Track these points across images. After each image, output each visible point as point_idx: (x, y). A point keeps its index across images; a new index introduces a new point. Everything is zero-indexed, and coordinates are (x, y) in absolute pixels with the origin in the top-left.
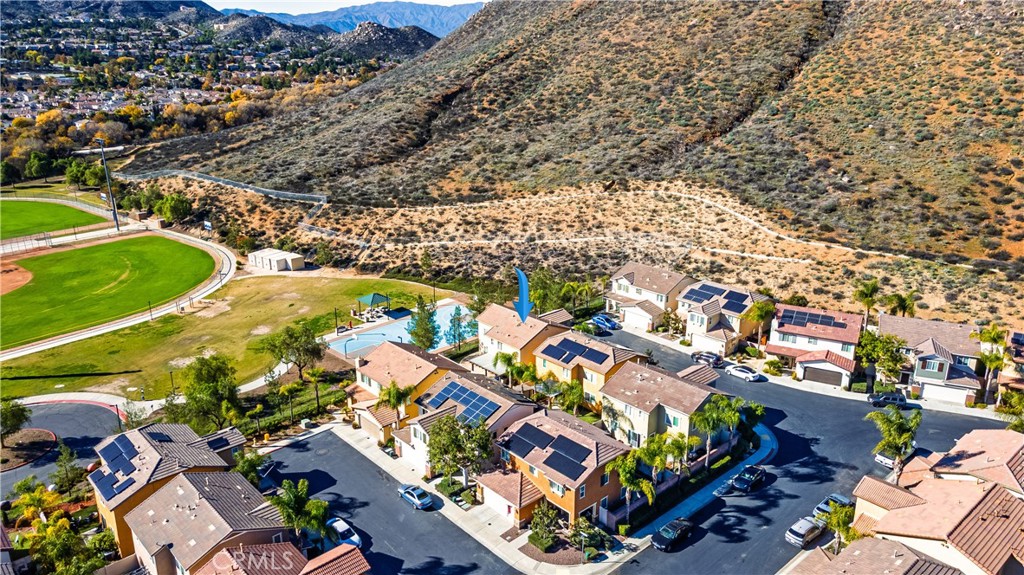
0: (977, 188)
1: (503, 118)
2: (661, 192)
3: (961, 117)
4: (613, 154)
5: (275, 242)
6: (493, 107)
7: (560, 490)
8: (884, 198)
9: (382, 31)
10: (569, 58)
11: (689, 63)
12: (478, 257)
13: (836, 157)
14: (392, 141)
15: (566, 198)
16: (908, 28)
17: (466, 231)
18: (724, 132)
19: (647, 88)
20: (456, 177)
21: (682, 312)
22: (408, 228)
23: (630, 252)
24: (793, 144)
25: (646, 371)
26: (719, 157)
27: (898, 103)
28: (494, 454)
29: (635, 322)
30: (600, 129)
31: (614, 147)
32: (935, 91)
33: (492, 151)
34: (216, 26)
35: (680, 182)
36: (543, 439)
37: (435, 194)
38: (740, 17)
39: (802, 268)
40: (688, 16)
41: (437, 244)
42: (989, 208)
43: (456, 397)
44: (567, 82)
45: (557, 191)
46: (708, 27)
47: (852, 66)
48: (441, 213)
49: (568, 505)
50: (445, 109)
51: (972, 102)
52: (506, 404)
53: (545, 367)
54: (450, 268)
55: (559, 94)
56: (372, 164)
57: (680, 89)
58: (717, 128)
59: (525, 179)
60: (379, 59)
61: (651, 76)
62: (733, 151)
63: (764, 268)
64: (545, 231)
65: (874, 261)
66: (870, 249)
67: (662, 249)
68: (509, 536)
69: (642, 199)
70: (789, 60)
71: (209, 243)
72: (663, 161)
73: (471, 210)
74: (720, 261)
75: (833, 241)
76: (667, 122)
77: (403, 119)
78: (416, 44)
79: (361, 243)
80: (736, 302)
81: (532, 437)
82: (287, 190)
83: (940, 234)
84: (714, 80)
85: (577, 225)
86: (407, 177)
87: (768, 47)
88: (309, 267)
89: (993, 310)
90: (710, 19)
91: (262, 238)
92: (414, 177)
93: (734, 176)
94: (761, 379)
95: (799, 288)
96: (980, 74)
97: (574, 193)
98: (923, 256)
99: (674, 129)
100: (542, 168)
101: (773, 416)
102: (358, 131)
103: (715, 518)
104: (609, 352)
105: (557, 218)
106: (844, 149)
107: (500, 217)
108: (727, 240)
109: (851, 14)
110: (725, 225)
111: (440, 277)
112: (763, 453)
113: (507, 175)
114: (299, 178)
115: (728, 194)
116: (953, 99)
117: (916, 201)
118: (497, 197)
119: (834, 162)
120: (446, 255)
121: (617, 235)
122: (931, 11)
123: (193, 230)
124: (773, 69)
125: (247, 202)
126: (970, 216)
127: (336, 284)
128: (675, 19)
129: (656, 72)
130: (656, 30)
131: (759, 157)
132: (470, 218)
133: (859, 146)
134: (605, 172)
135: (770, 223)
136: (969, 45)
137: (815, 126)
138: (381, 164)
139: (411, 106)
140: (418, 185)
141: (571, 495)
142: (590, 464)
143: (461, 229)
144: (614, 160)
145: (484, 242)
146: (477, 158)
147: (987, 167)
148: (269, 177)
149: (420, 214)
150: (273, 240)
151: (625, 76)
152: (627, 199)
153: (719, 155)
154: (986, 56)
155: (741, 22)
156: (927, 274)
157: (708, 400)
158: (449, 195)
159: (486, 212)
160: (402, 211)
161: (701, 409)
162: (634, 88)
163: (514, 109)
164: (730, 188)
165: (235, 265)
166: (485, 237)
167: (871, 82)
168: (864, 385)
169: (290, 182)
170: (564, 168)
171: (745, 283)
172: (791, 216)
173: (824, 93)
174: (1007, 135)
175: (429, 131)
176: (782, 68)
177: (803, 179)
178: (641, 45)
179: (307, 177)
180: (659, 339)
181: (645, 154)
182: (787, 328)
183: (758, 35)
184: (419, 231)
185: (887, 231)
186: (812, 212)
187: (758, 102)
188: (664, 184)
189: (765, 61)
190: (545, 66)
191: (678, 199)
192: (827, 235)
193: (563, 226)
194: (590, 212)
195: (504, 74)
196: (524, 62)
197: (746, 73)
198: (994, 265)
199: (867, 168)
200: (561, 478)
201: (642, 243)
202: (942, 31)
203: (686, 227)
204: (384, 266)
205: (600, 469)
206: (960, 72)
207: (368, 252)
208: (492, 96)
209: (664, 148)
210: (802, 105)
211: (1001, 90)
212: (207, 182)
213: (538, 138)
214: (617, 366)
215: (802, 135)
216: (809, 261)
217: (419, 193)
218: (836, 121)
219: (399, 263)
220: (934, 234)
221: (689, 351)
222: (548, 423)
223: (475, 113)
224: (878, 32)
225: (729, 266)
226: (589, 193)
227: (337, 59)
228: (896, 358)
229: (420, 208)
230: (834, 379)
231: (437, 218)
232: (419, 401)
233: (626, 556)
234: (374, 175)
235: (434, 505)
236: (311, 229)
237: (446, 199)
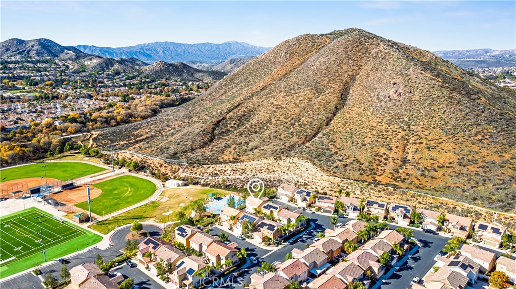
0: (373, 161)
1: (240, 131)
2: (291, 161)
3: (373, 139)
4: (277, 147)
5: (172, 177)
6: (235, 126)
7: (270, 234)
8: (350, 164)
9: (167, 65)
10: (260, 109)
11: (300, 114)
12: (238, 181)
13: (340, 151)
14: (202, 139)
15: (263, 162)
16: (363, 108)
17: (234, 173)
18: (310, 140)
19: (287, 123)
20: (227, 154)
21: (296, 197)
22: (215, 172)
23: (283, 179)
24: (328, 146)
25: (286, 211)
26: (307, 150)
27: (358, 134)
28: (255, 229)
29: (284, 200)
30: (272, 137)
31: (277, 145)
32: (368, 130)
33: (238, 144)
34: (86, 63)
35: (296, 158)
36: (266, 225)
37: (222, 160)
38: (316, 98)
39: (327, 184)
40: (300, 96)
41: (225, 177)
42: (375, 167)
43: (246, 217)
44: (260, 119)
45: (260, 160)
46: (306, 101)
47: (347, 119)
48: (225, 167)
49: (272, 237)
50: (218, 126)
51: (376, 135)
52: (257, 218)
53: (264, 211)
54: (230, 184)
55: (258, 123)
56: (197, 148)
57: (297, 124)
58: (308, 139)
59: (250, 155)
60: (167, 79)
61: (288, 119)
62: (312, 148)
63: (317, 184)
64: (258, 173)
65: (345, 182)
66: (345, 179)
67: (291, 179)
68: (260, 243)
69: (285, 163)
70: (330, 115)
71: (148, 177)
72: (292, 150)
73: (235, 166)
74: (306, 182)
75: (336, 176)
76: (293, 136)
77: (204, 131)
78: (183, 71)
79: (200, 177)
80: (308, 194)
81: (263, 225)
82: (171, 158)
83: (362, 174)
84: (307, 122)
85: (267, 171)
86: (211, 154)
87: (324, 110)
88: (186, 185)
89: (370, 195)
90: (306, 98)
91: (167, 176)
92: (213, 154)
93: (311, 156)
94: (314, 213)
95: (326, 190)
96: (380, 126)
97: (266, 161)
98: (357, 181)
99: (295, 139)
100: (255, 151)
101: (314, 221)
102: (189, 135)
103: (301, 239)
104: (278, 207)
105: (261, 169)
106: (342, 148)
107: (244, 168)
108: (309, 176)
109: (349, 99)
110: (308, 172)
111: (227, 187)
112: (312, 228)
113: (244, 154)
114: (173, 154)
115: (309, 162)
116: (372, 133)
117: (358, 165)
118: (241, 161)
119: (339, 152)
120: (229, 181)
121: (279, 174)
122: (370, 103)
123: (140, 173)
124: (325, 118)
125: (158, 163)
126: (370, 169)
127: (196, 190)
128: (295, 97)
129: (289, 117)
130: (289, 101)
131: (319, 150)
132: (234, 169)
133: (346, 147)
134: (275, 154)
135: (320, 171)
136: (378, 116)
137: (335, 140)
138: (200, 148)
139: (206, 126)
140: (215, 157)
141: (272, 234)
142: (276, 228)
143: (232, 172)
144: (277, 150)
145: (239, 177)
146: (233, 147)
147: (377, 155)
148: (163, 153)
149: (218, 167)
150: (171, 176)
151: (279, 118)
152: (281, 163)
153: (307, 149)
154: (382, 120)
155: (316, 100)
156: (357, 185)
157: (299, 216)
158: (226, 161)
159: (239, 167)
160: (212, 166)
161: (298, 218)
162: (282, 122)
163: (243, 128)
164: (310, 160)
165: (162, 186)
166: (239, 175)
167: (352, 125)
168: (336, 213)
169: (171, 155)
170: (262, 152)
171: (313, 188)
172: (326, 169)
173: (339, 129)
174: (383, 145)
175: (214, 135)
176: (328, 118)
177: (330, 157)
178: (284, 106)
179: (176, 154)
180: (290, 204)
181: (286, 148)
182: (320, 200)
183: (321, 105)
184: (219, 173)
185: (350, 173)
186: (331, 168)
187: (320, 130)
188: (292, 158)
189: (323, 115)
190: (252, 111)
191: (296, 163)
192: (335, 175)
193: (263, 171)
194: (271, 167)
195: (238, 113)
196: (244, 109)
197: (317, 119)
198: (372, 183)
199: (347, 154)
200: (270, 231)
201: (286, 177)
202: (372, 110)
203: (298, 172)
204: (209, 184)
205: (278, 229)
206: (374, 125)
207: (203, 180)
208: (234, 122)
209: (292, 146)
210: (332, 133)
211: (384, 131)
212: (140, 155)
213: (252, 140)
214: (280, 210)
215: (331, 143)
216: (329, 182)
217: (216, 160)
218: (341, 139)
219: (214, 183)
220: (361, 174)
221: (297, 207)
222: (267, 221)
223: (229, 128)
224: (355, 108)
225: (309, 184)
226: (270, 161)
227: (147, 80)
228: (343, 207)
229: (218, 165)
230: (330, 212)
231: (224, 169)
232: (237, 219)
233: (283, 246)
234: (199, 152)
235: (244, 239)
236: (183, 173)
237: (225, 162)
